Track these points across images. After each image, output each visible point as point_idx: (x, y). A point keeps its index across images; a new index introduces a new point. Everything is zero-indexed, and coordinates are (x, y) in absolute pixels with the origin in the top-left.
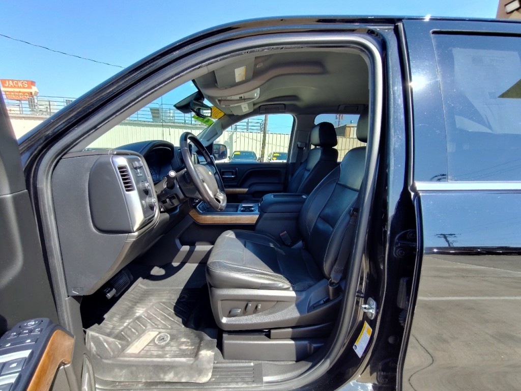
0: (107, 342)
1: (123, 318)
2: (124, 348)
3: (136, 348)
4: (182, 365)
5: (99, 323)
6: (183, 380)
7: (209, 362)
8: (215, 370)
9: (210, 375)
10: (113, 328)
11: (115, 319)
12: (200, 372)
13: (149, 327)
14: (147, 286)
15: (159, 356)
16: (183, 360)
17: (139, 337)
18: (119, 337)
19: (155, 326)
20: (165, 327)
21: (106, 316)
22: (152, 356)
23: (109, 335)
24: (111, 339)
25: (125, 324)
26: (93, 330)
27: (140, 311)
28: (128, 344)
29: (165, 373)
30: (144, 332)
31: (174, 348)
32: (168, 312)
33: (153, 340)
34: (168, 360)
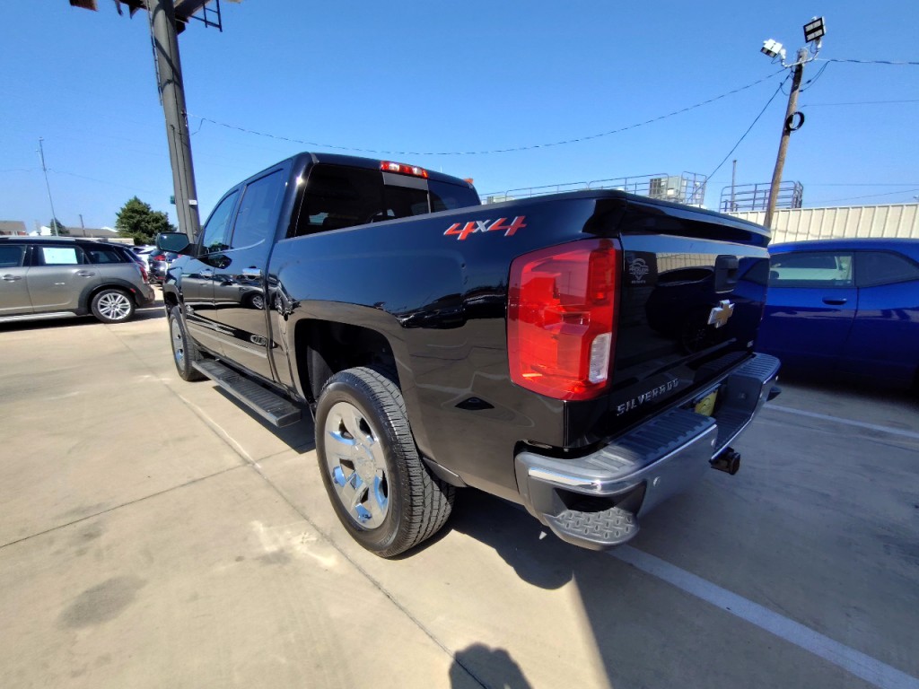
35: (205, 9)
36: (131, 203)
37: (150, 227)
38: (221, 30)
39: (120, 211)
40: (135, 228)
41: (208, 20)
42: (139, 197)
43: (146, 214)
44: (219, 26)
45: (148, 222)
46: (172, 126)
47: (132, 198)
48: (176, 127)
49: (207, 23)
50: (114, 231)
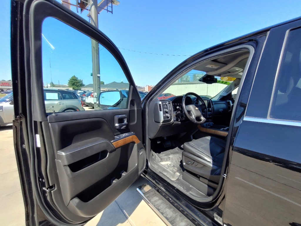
0: (157, 158)
1: (165, 155)
2: (160, 162)
3: (163, 163)
4: (170, 173)
5: (159, 153)
6: (167, 176)
7: (177, 176)
8: (178, 179)
9: (175, 180)
10: (162, 156)
11: (163, 155)
12: (173, 177)
13: (170, 161)
14: (179, 151)
15: (166, 168)
16: (171, 172)
17: (166, 161)
18: (161, 159)
19: (172, 161)
20: (174, 163)
21: (161, 153)
22: (165, 167)
23: (159, 157)
24: (159, 158)
25: (165, 157)
26: (157, 154)
27: (171, 156)
28: (162, 161)
29: (165, 172)
30: (168, 161)
31: (172, 169)
32: (178, 160)
33: (168, 164)
34: (168, 170)
35: (107, 6)
36: (73, 77)
37: (77, 84)
38: (112, 13)
39: (69, 80)
40: (73, 84)
41: (108, 10)
42: (75, 75)
43: (77, 80)
44: (112, 12)
45: (77, 83)
46: (94, 47)
47: (73, 76)
48: (95, 47)
49: (108, 11)
50: (67, 85)
